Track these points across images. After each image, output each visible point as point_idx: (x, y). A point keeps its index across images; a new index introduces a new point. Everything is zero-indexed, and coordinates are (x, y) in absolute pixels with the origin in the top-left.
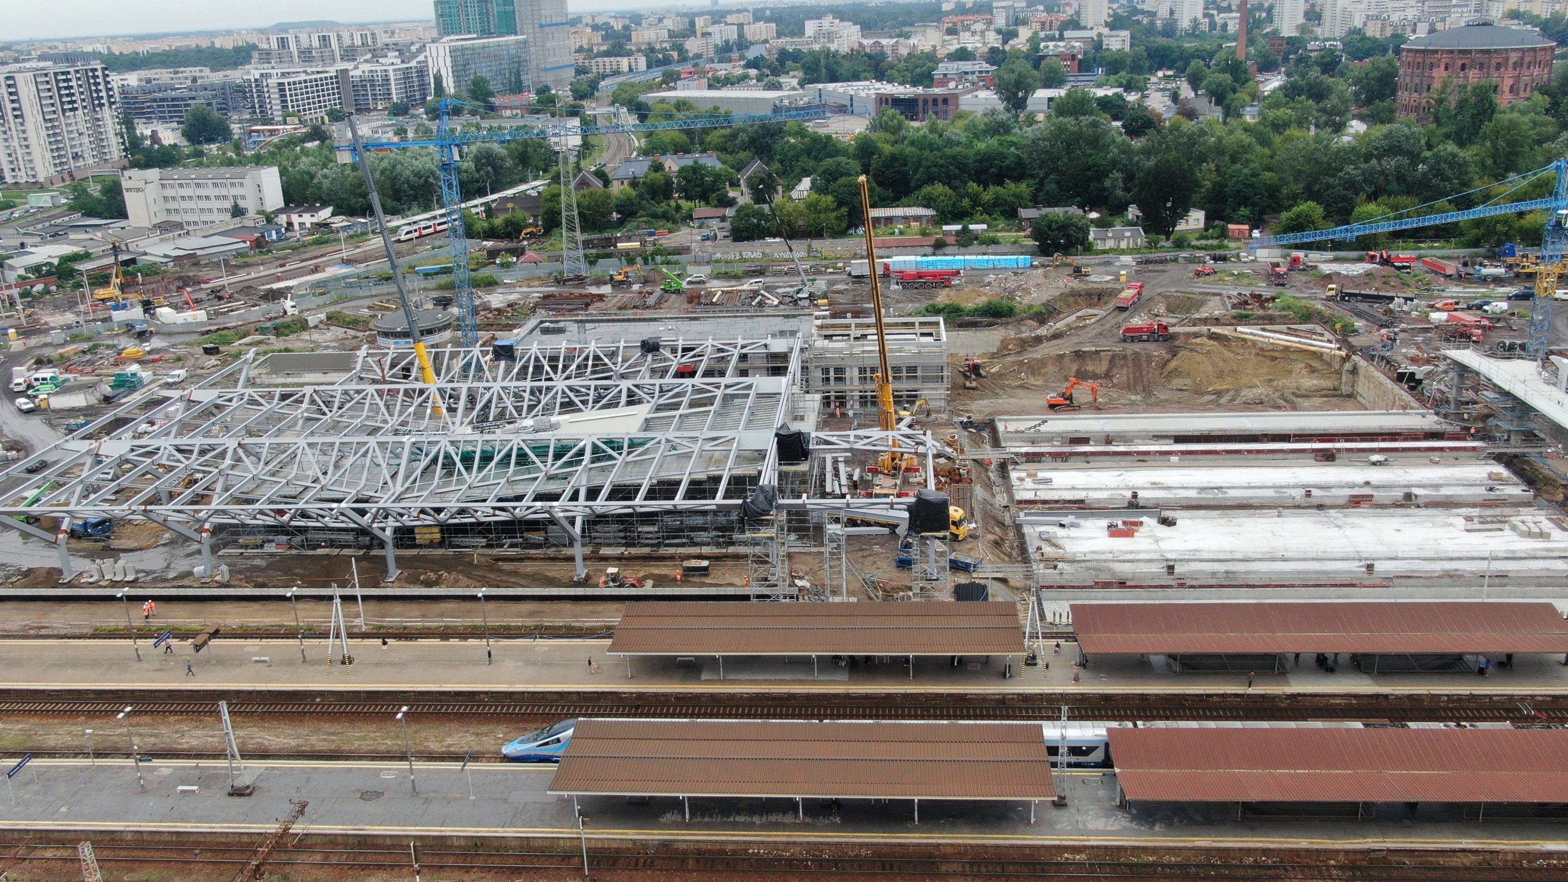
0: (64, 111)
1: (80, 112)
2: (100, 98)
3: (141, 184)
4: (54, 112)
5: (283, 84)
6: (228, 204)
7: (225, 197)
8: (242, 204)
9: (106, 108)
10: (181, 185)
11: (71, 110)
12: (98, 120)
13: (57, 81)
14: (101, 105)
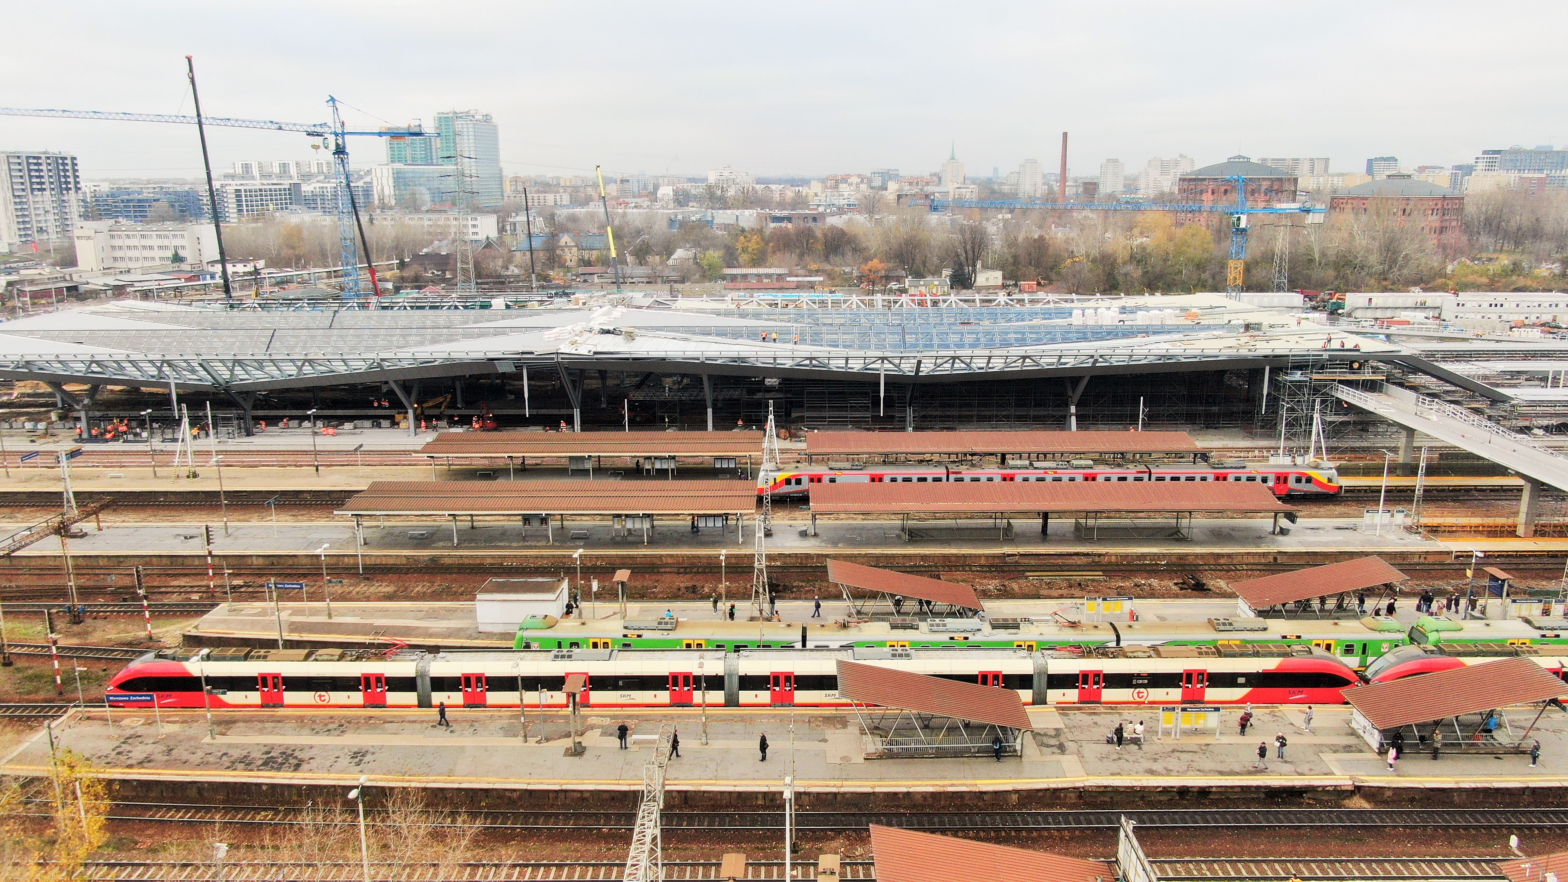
0: (33, 190)
1: (47, 193)
2: (67, 183)
3: (92, 233)
4: (23, 190)
5: (239, 191)
6: (170, 254)
7: (167, 247)
8: (182, 253)
9: (72, 192)
10: (128, 236)
11: (39, 190)
12: (63, 201)
13: (29, 164)
14: (68, 189)
